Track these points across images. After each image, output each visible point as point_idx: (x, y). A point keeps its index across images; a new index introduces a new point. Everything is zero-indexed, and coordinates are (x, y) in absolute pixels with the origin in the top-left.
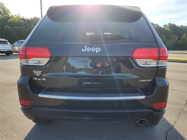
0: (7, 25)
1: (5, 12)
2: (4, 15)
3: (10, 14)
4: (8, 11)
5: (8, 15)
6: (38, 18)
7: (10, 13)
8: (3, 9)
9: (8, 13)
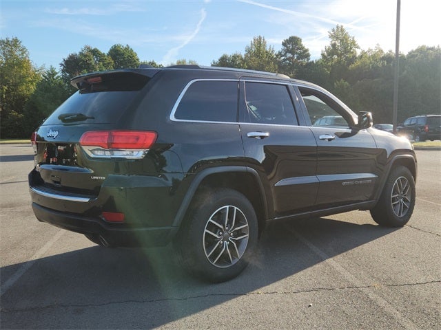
0: (342, 80)
1: (345, 48)
2: (343, 54)
3: (357, 49)
4: (353, 43)
5: (352, 52)
6: (429, 49)
7: (358, 47)
8: (341, 41)
9: (351, 48)
